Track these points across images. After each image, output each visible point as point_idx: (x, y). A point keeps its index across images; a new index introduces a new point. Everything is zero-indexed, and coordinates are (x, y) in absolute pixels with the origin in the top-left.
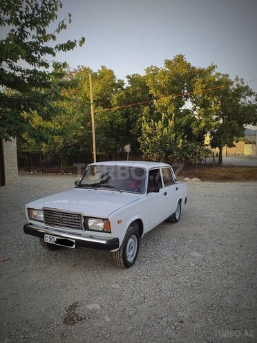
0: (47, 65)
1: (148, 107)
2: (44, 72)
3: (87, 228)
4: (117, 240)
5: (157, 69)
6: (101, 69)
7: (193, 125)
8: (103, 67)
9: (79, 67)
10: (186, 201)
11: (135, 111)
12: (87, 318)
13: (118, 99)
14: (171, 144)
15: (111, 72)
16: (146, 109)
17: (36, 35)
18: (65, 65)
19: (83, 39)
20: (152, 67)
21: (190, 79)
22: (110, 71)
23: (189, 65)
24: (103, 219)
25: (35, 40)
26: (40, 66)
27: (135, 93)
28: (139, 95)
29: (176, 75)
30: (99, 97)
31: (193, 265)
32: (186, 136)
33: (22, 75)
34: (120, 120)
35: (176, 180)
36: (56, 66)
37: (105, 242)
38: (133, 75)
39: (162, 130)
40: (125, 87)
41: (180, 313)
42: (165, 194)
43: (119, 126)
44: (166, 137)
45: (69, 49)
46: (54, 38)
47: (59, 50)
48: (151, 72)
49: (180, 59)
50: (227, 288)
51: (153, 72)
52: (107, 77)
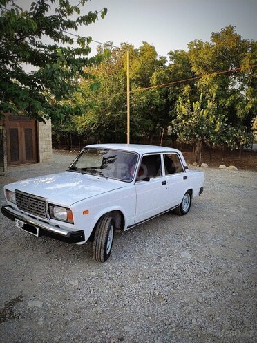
0: (71, 41)
1: (189, 87)
2: (69, 48)
3: (52, 216)
4: (82, 233)
5: (201, 43)
6: (142, 45)
7: (238, 107)
8: (145, 43)
9: (122, 44)
10: (201, 192)
11: (175, 91)
12: (20, 317)
13: (158, 78)
14: (208, 127)
15: (152, 49)
16: (187, 89)
17: (59, 8)
18: (89, 40)
19: (106, 10)
20: (195, 41)
21: (238, 54)
22: (151, 47)
23: (238, 38)
24: (67, 209)
25: (58, 13)
26: (64, 42)
27: (175, 71)
28: (180, 73)
29: (222, 50)
30: (138, 76)
31: (175, 268)
32: (227, 119)
33: (46, 52)
34: (158, 101)
35: (186, 168)
36: (81, 41)
37: (65, 234)
38: (176, 51)
39: (199, 111)
40: (167, 64)
41: (126, 328)
42: (164, 183)
43: (157, 106)
44: (202, 119)
45: (90, 22)
46: (78, 10)
47: (81, 22)
48: (195, 47)
49: (229, 31)
50: (201, 303)
51: (197, 46)
52: (147, 54)
